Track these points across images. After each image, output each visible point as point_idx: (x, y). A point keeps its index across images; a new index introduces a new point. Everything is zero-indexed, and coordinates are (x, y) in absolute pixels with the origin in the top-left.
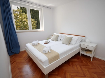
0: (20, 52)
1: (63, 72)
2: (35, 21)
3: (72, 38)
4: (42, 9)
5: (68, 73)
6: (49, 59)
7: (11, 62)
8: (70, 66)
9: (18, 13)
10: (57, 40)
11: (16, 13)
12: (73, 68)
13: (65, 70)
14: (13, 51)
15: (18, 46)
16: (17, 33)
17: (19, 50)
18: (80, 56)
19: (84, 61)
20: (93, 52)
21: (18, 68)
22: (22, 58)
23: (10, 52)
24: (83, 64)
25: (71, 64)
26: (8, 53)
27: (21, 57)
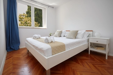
0: (19, 49)
1: (71, 70)
2: (38, 23)
3: (78, 31)
4: (45, 8)
5: (78, 73)
6: (52, 48)
7: (7, 57)
8: (79, 63)
9: (24, 17)
10: (60, 37)
11: (22, 16)
12: (84, 66)
13: (72, 68)
14: (12, 47)
15: (18, 42)
16: (19, 29)
17: (19, 47)
18: (89, 54)
19: (97, 59)
20: (107, 46)
21: (13, 64)
22: (21, 54)
23: (9, 48)
24: (95, 62)
25: (79, 61)
26: (7, 49)
27: (19, 53)
